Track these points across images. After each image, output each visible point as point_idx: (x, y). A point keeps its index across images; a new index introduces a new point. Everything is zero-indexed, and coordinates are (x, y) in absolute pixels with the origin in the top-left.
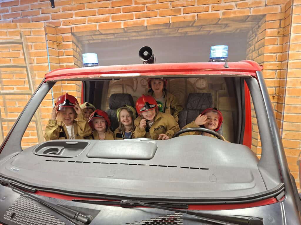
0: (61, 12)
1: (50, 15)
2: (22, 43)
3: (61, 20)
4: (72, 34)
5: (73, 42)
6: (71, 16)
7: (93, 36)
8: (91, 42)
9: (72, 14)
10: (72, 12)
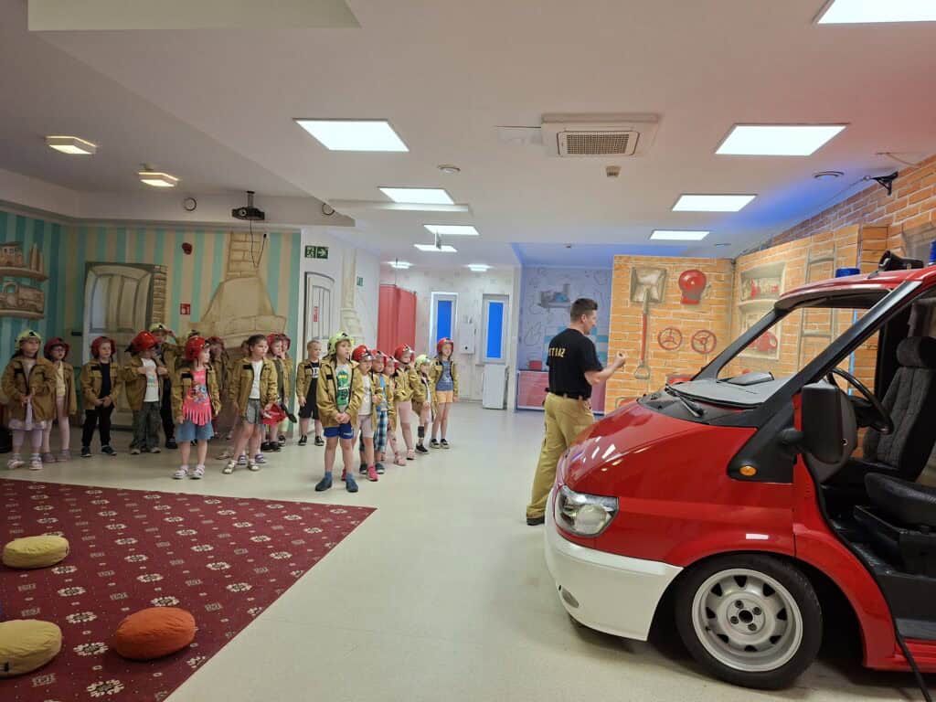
0: (897, 200)
1: (884, 207)
2: (832, 260)
3: (894, 213)
4: (903, 233)
5: (902, 247)
6: (903, 204)
7: (925, 234)
8: (921, 244)
9: (906, 201)
10: (907, 197)
